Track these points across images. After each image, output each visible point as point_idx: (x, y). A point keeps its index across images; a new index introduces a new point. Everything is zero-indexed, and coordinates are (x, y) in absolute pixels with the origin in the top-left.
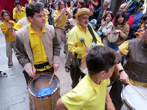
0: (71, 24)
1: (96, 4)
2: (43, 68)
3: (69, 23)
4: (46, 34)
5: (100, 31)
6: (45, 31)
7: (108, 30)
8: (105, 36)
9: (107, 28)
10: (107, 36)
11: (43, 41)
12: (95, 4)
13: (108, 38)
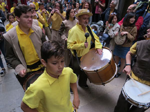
0: (66, 26)
1: (104, 5)
2: (38, 67)
3: (64, 25)
4: (35, 34)
5: (105, 33)
6: (33, 31)
7: (115, 32)
8: (111, 38)
9: (113, 31)
10: (114, 39)
11: (32, 41)
12: (102, 5)
13: (115, 40)
